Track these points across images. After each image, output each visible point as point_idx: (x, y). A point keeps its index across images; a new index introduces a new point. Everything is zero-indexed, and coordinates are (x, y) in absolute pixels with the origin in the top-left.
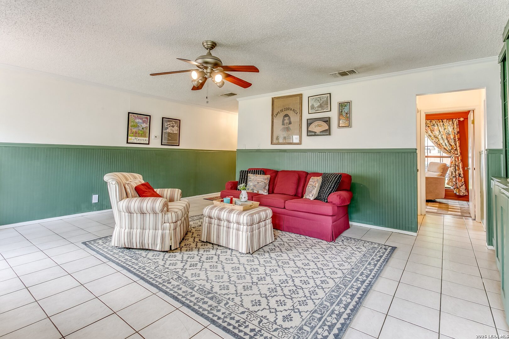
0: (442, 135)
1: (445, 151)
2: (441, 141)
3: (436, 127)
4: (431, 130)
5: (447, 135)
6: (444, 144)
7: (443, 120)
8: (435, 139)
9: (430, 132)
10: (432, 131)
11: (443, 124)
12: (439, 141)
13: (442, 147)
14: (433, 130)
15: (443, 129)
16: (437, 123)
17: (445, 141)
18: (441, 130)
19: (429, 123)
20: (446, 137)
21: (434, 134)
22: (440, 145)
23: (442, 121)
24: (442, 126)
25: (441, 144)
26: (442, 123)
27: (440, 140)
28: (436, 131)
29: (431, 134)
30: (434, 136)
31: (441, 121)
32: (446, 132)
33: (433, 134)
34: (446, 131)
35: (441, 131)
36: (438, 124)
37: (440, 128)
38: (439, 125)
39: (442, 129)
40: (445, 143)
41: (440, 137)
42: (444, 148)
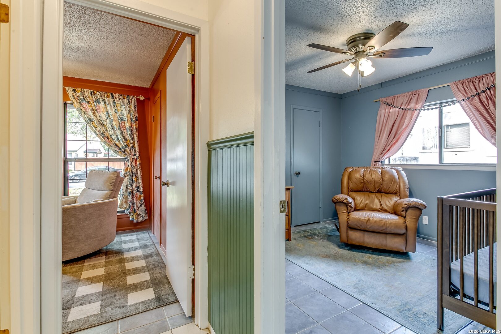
0: (111, 122)
1: (116, 149)
2: (111, 132)
3: (102, 106)
4: (93, 109)
5: (119, 121)
6: (116, 137)
7: (114, 95)
8: (99, 127)
9: (91, 114)
10: (95, 111)
11: (114, 102)
12: (106, 130)
13: (112, 142)
14: (96, 110)
15: (114, 111)
16: (103, 98)
17: (117, 133)
18: (110, 111)
19: (90, 95)
20: (118, 125)
21: (99, 118)
22: (108, 139)
23: (113, 96)
24: (111, 104)
25: (109, 137)
26: (111, 100)
27: (108, 130)
28: (101, 113)
29: (93, 117)
30: (99, 120)
31: (111, 95)
32: (118, 117)
33: (96, 116)
34: (118, 115)
35: (110, 114)
36: (106, 100)
37: (109, 108)
38: (107, 103)
39: (112, 110)
40: (117, 136)
41: (108, 124)
42: (116, 144)
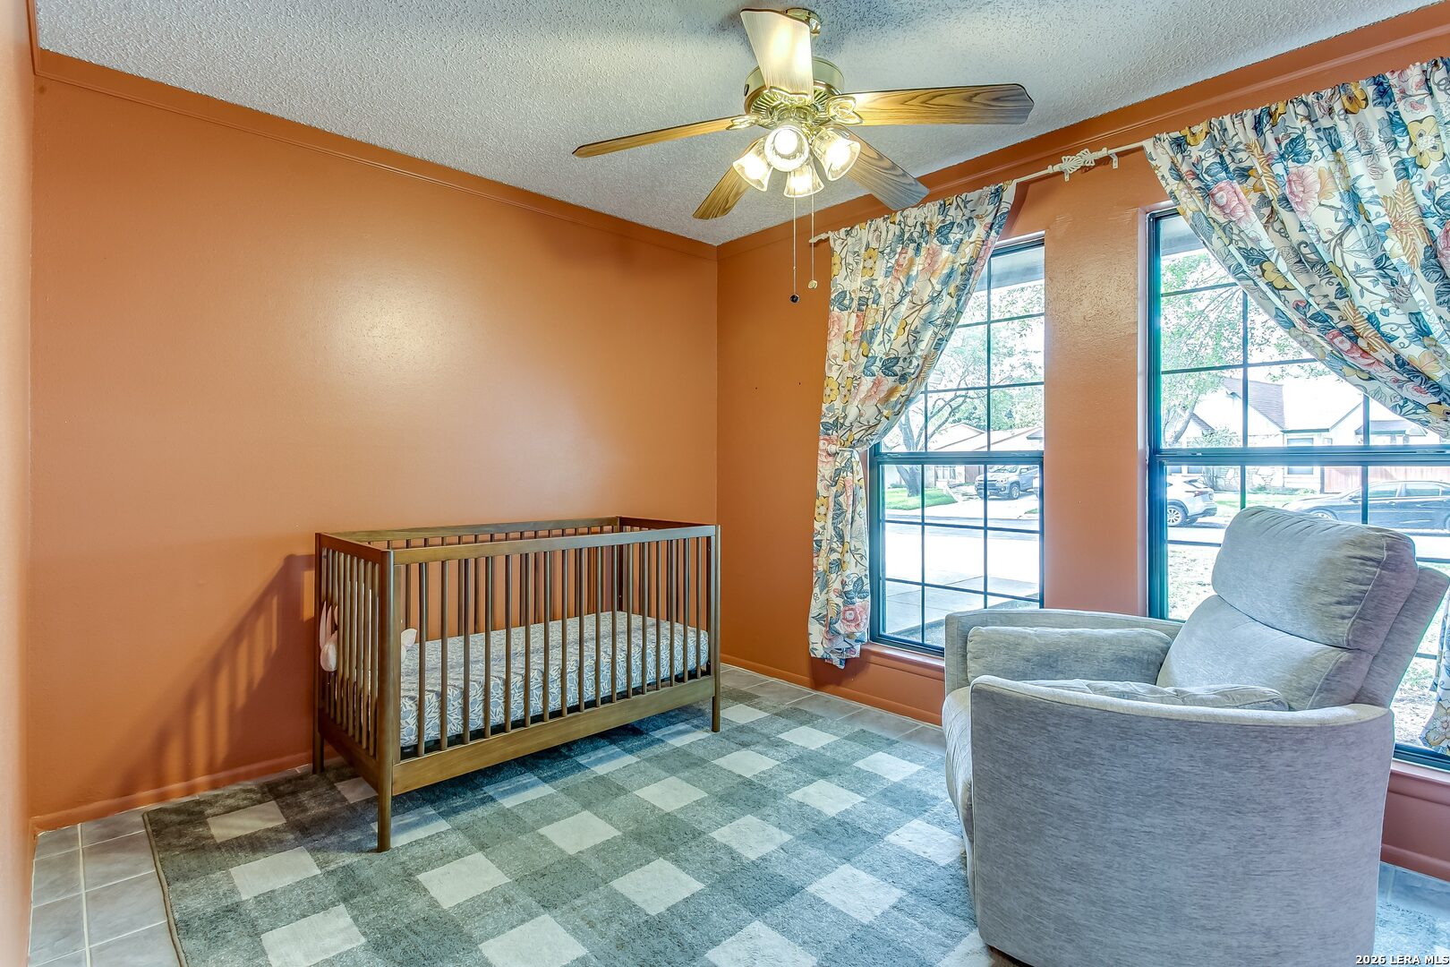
0: (1375, 239)
1: (1409, 391)
2: (1371, 296)
3: (1318, 165)
4: (1265, 200)
5: (1431, 222)
6: (1404, 320)
7: (1393, 79)
8: (1299, 284)
9: (1254, 226)
10: (1273, 209)
11: (1395, 123)
12: (1343, 292)
13: (1383, 353)
14: (1284, 200)
15: (1390, 174)
16: (1325, 123)
17: (1418, 296)
18: (1365, 185)
19: (1252, 135)
20: (1421, 245)
21: (1296, 236)
22: (1354, 339)
23: (1384, 93)
24: (1376, 141)
25: (1361, 327)
26: (1374, 115)
27: (1354, 289)
28: (1312, 204)
29: (1267, 241)
30: (1297, 252)
31: (1371, 91)
32: (1424, 201)
33: (1283, 233)
34: (1419, 189)
35: (1365, 195)
36: (1342, 127)
37: (1358, 166)
38: (1348, 140)
39: (1377, 171)
40: (1415, 316)
41: (1353, 256)
42: (1402, 364)
